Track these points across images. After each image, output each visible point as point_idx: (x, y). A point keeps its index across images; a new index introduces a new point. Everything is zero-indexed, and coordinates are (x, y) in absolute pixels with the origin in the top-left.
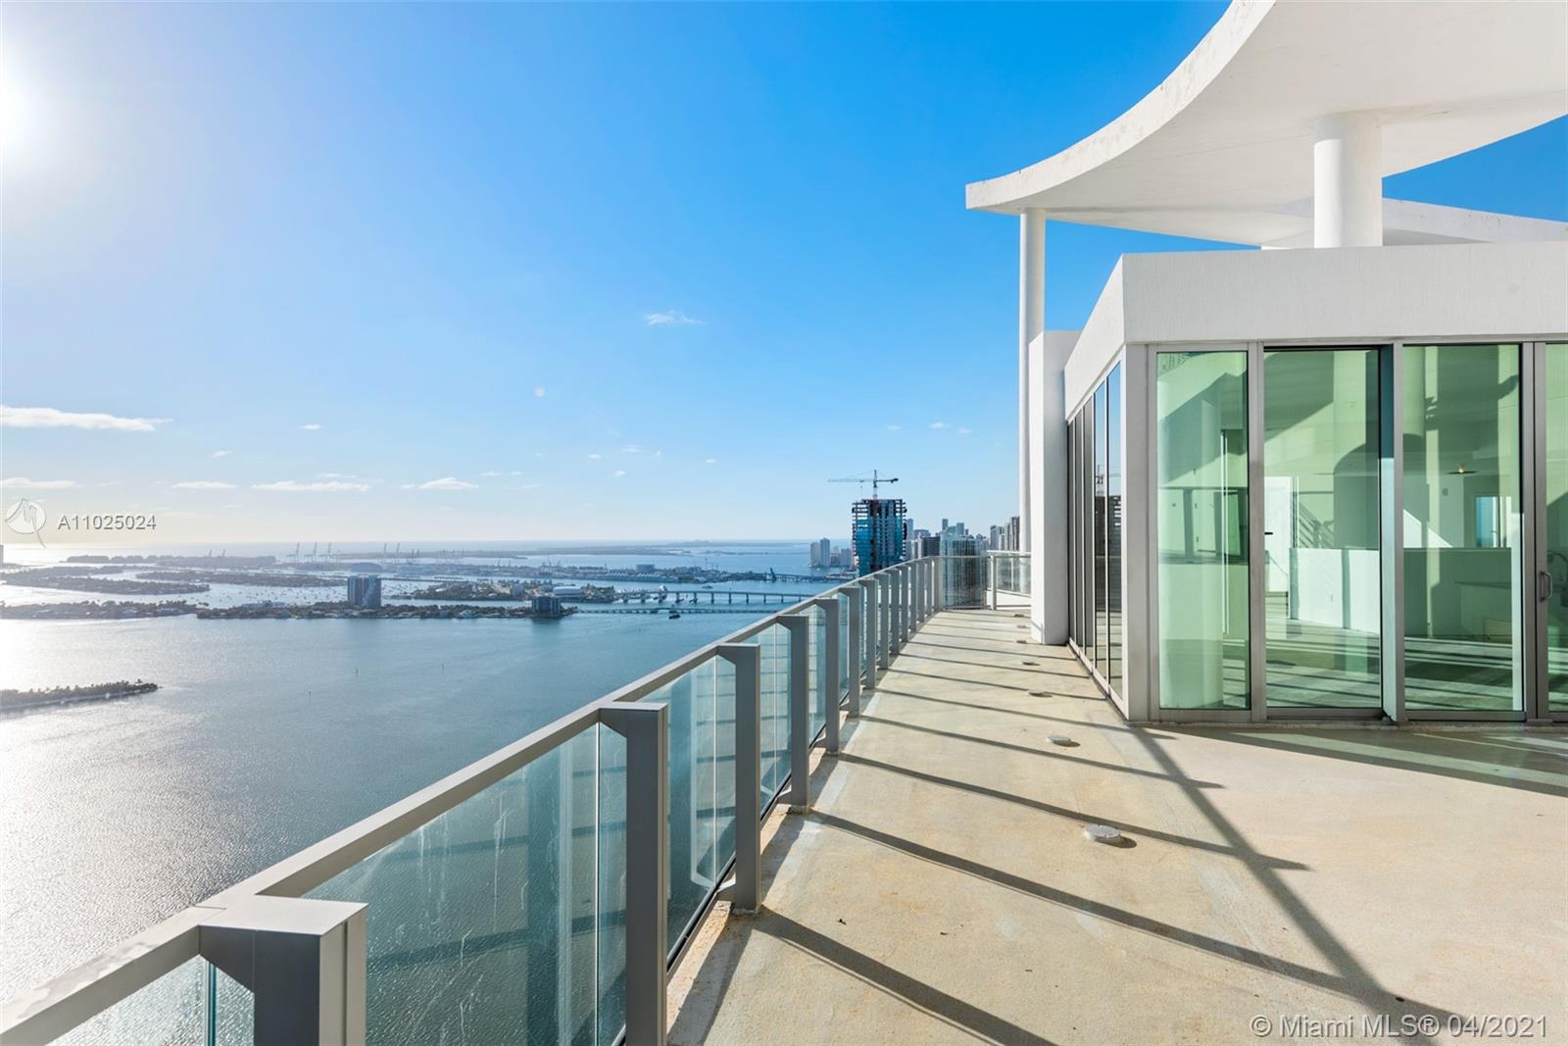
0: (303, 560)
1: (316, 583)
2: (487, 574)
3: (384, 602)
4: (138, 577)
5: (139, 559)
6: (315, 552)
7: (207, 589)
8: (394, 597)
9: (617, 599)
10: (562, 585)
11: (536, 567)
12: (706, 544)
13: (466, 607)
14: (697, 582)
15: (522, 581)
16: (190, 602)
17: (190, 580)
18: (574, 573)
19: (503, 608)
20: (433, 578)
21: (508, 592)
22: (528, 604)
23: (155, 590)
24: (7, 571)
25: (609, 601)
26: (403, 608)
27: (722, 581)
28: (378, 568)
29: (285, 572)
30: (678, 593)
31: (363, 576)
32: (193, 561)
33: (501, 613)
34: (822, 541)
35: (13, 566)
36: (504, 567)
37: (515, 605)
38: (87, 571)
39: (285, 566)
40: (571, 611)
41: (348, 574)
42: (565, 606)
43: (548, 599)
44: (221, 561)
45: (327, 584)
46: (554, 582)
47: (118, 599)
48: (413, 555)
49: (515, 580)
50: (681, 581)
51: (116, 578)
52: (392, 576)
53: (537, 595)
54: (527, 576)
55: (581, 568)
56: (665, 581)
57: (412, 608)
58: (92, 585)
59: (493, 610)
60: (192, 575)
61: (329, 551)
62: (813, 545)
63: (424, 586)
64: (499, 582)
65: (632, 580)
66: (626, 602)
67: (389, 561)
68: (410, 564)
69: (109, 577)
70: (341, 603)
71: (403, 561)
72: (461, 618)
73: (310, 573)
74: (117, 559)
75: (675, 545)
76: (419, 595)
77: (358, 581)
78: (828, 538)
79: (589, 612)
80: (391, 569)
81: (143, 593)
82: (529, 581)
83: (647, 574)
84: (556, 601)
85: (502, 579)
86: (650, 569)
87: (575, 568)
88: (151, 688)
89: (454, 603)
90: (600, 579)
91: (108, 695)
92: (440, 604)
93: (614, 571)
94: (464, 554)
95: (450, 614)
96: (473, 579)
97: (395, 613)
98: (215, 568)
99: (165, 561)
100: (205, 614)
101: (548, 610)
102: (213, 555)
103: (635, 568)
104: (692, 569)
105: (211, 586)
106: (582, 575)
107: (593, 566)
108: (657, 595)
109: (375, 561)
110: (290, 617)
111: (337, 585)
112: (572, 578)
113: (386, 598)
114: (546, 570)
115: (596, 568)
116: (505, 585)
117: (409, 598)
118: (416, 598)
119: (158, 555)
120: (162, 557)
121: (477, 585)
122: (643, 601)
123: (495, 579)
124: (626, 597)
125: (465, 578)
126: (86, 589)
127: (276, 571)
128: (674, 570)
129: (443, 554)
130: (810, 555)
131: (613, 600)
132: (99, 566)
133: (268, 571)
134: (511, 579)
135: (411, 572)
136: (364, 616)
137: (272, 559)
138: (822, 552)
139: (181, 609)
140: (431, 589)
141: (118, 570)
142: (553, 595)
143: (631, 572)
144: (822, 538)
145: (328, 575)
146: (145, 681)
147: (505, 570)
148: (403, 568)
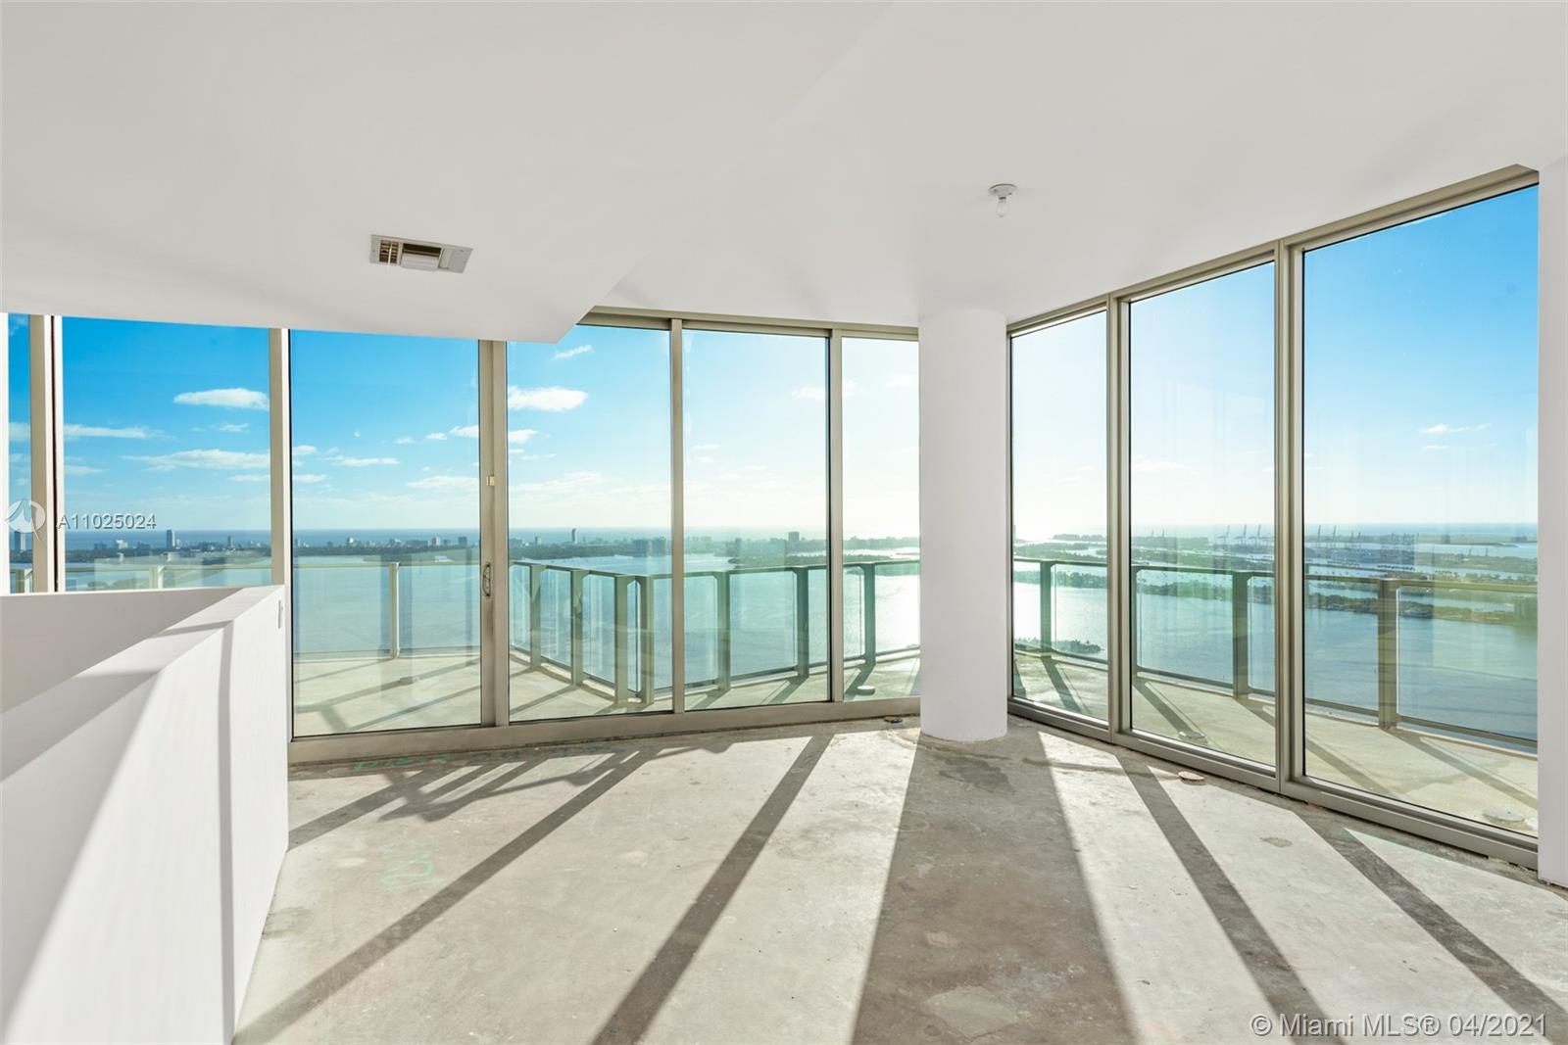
0: (1233, 542)
4: (1098, 553)
6: (1245, 533)
15: (1503, 576)
19: (1470, 611)
20: (1375, 567)
22: (1509, 607)
32: (1141, 541)
36: (1478, 556)
39: (1216, 547)
44: (1162, 541)
48: (1351, 540)
49: (1493, 574)
51: (1082, 553)
52: (1324, 561)
54: (1515, 570)
59: (1455, 610)
61: (1259, 534)
64: (1468, 575)
67: (1323, 545)
68: (1349, 549)
69: (1078, 552)
73: (1238, 556)
74: (1085, 538)
80: (1324, 553)
82: (1515, 577)
85: (1472, 572)
98: (1156, 547)
102: (1155, 536)
127: (1206, 552)
132: (1073, 543)
134: (1486, 573)
135: (1348, 558)
137: (1205, 540)
145: (1256, 558)
146: (1091, 643)
147: (1477, 561)
148: (1339, 554)
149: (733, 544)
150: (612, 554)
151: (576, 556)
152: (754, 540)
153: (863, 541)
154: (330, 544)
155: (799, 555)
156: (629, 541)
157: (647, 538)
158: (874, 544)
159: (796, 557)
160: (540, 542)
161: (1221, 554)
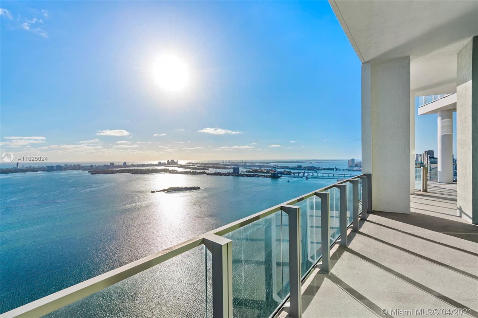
0: (225, 164)
1: (227, 168)
2: (261, 167)
3: (240, 173)
4: (197, 167)
5: (197, 163)
6: (227, 162)
7: (208, 169)
8: (242, 172)
9: (292, 174)
10: (278, 170)
11: (272, 165)
12: (316, 160)
13: (257, 175)
14: (313, 170)
15: (269, 169)
16: (205, 172)
18: (281, 167)
19: (265, 175)
20: (249, 168)
21: (266, 171)
22: (270, 174)
23: (200, 169)
24: (178, 165)
25: (290, 174)
26: (244, 174)
27: (321, 170)
28: (239, 165)
30: (308, 173)
31: (236, 167)
32: (206, 164)
33: (264, 176)
34: (352, 159)
35: (179, 164)
37: (267, 174)
38: (189, 165)
39: (221, 165)
40: (281, 176)
41: (233, 167)
42: (279, 175)
43: (275, 173)
44: (211, 164)
45: (229, 169)
46: (276, 169)
47: (194, 171)
50: (309, 170)
51: (194, 167)
53: (272, 172)
54: (270, 168)
55: (283, 166)
56: (305, 170)
57: (245, 174)
58: (190, 168)
59: (262, 175)
60: (205, 166)
61: (229, 162)
62: (349, 161)
63: (248, 170)
65: (296, 169)
66: (294, 175)
67: (241, 164)
68: (245, 165)
69: (193, 167)
70: (232, 173)
71: (244, 164)
72: (255, 177)
73: (226, 166)
74: (194, 163)
75: (307, 161)
76: (247, 172)
77: (235, 168)
78: (354, 159)
79: (285, 177)
81: (198, 170)
82: (270, 169)
83: (300, 168)
84: (277, 174)
85: (264, 168)
86: (301, 166)
87: (281, 166)
88: (199, 188)
89: (254, 174)
90: (288, 169)
91: (192, 189)
92: (251, 174)
93: (291, 167)
94: (256, 163)
95: (253, 176)
96: (258, 168)
97: (242, 175)
99: (202, 163)
100: (208, 174)
101: (275, 176)
102: (209, 162)
103: (296, 166)
104: (312, 167)
105: (209, 169)
106: (283, 168)
107: (286, 166)
108: (302, 173)
109: (238, 164)
110: (222, 175)
111: (231, 169)
112: (281, 169)
114: (275, 166)
115: (287, 166)
116: (265, 170)
117: (245, 172)
119: (200, 162)
121: (259, 170)
122: (299, 175)
123: (263, 168)
124: (294, 173)
125: (257, 168)
126: (189, 169)
127: (220, 166)
128: (307, 167)
129: (252, 163)
130: (348, 164)
131: (291, 174)
132: (191, 164)
133: (218, 166)
134: (266, 168)
135: (245, 166)
136: (236, 176)
137: (219, 163)
138: (352, 162)
139: (204, 173)
140: (249, 170)
141: (194, 165)
142: (276, 172)
143: (295, 167)
144: (352, 158)
145: (230, 167)
146: (198, 187)
147: (265, 166)
148: (244, 166)
150: (37, 171)
151: (19, 172)
152: (97, 165)
153: (135, 165)
155: (114, 169)
157: (53, 165)
158: (138, 166)
159: (113, 170)
161: (222, 166)
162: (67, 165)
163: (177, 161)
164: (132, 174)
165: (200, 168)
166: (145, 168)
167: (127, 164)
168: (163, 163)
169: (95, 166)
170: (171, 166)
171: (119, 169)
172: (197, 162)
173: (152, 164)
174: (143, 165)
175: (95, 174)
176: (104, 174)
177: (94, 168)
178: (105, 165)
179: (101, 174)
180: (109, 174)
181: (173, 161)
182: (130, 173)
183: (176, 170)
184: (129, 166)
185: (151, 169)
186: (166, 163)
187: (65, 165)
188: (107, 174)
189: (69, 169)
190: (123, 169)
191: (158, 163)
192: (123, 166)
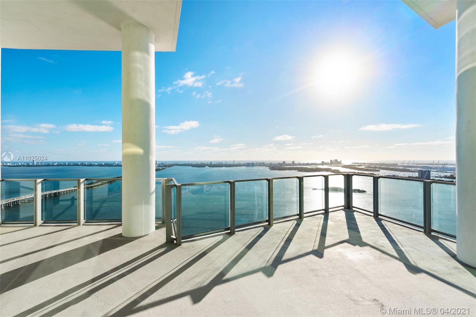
0: (406, 165)
1: (409, 171)
4: (365, 167)
6: (409, 162)
7: (379, 171)
8: (436, 177)
17: (375, 169)
20: (452, 172)
23: (368, 170)
24: (342, 165)
28: (431, 168)
29: (400, 168)
32: (377, 164)
35: (343, 164)
38: (355, 166)
39: (400, 166)
41: (419, 169)
44: (383, 164)
45: (412, 172)
47: (360, 172)
48: (444, 164)
52: (436, 170)
58: (355, 169)
60: (376, 167)
61: (414, 163)
63: (448, 174)
67: (435, 166)
68: (443, 167)
69: (359, 167)
71: (441, 166)
73: (407, 168)
74: (361, 163)
77: (422, 171)
80: (435, 168)
81: (365, 171)
98: (382, 166)
99: (371, 164)
102: (381, 163)
105: (380, 170)
109: (430, 166)
111: (416, 172)
113: (432, 177)
117: (442, 178)
118: (445, 178)
119: (369, 163)
120: (370, 163)
127: (397, 167)
132: (358, 165)
133: (395, 167)
135: (443, 169)
137: (397, 164)
141: (361, 166)
145: (413, 169)
148: (440, 168)
149: (269, 164)
150: (242, 166)
151: (234, 166)
152: (274, 163)
153: (301, 164)
154: (185, 163)
155: (285, 167)
156: (246, 163)
157: (250, 162)
158: (304, 164)
160: (227, 163)
161: (402, 168)
162: (257, 162)
163: (341, 160)
164: (299, 171)
165: (368, 168)
166: (309, 167)
167: (295, 163)
168: (326, 163)
169: (273, 163)
170: (334, 165)
171: (289, 167)
172: (364, 162)
173: (316, 163)
174: (308, 164)
175: (272, 170)
176: (278, 170)
177: (272, 165)
178: (279, 163)
179: (276, 170)
180: (282, 170)
181: (336, 161)
182: (297, 171)
183: (339, 170)
184: (296, 165)
185: (314, 168)
186: (329, 162)
187: (256, 163)
188: (280, 170)
189: (258, 166)
190: (292, 166)
191: (321, 163)
192: (292, 164)
